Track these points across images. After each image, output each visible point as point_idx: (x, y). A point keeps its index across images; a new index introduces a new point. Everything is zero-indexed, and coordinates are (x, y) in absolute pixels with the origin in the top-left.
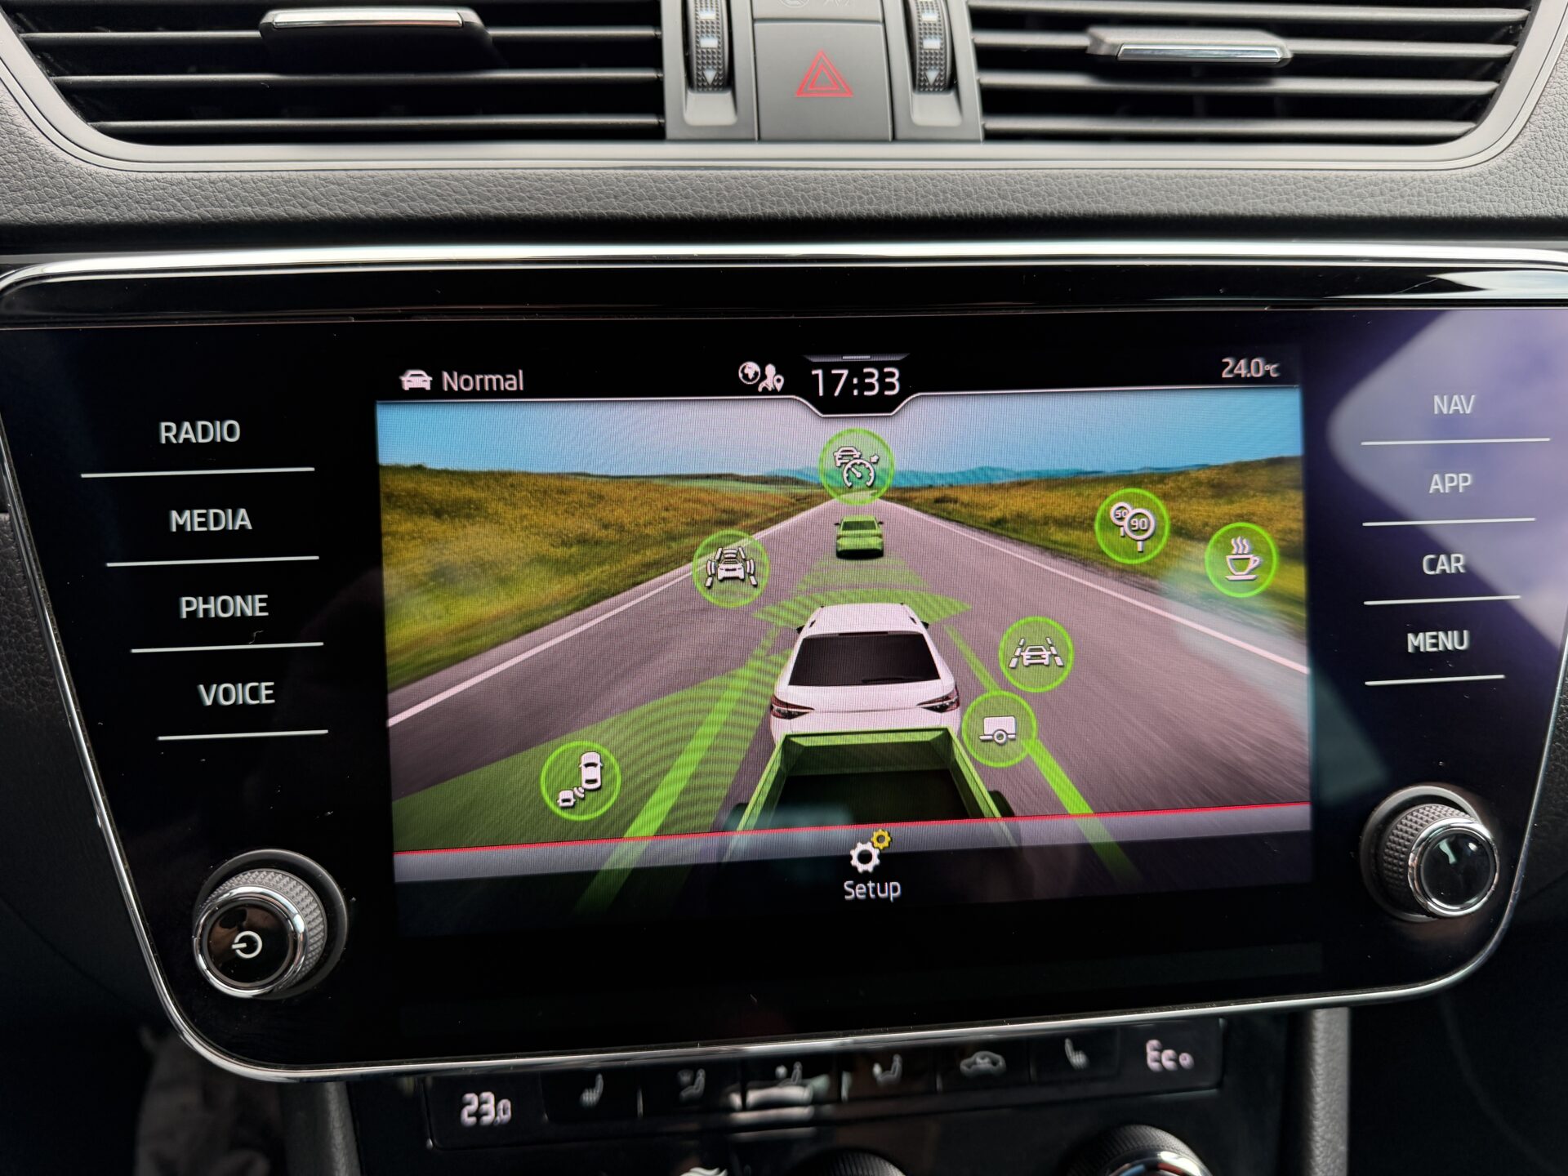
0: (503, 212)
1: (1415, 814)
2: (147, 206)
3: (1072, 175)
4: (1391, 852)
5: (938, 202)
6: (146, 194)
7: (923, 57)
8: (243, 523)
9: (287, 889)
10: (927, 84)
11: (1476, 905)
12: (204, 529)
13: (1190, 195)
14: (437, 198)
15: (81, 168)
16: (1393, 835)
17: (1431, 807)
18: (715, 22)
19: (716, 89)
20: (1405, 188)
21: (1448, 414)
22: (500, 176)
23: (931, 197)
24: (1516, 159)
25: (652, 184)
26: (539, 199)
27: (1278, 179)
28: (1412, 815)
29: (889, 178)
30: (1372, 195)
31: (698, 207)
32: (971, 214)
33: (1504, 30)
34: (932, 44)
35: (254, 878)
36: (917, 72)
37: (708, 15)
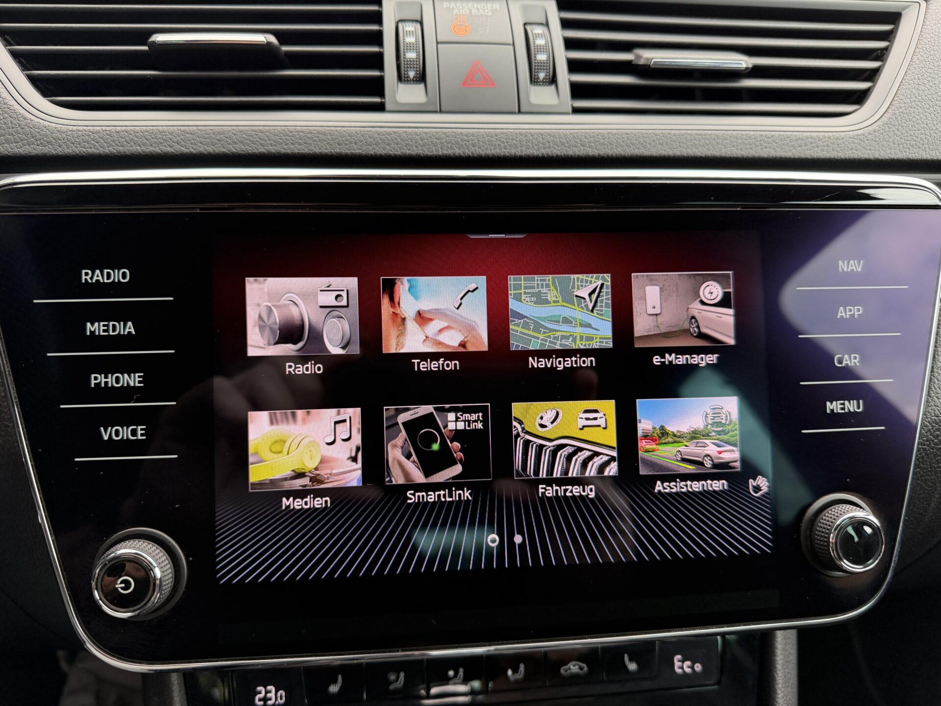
0: (289, 151)
1: (833, 510)
2: (78, 145)
3: (624, 133)
4: (819, 533)
5: (545, 148)
6: (78, 138)
7: (536, 65)
8: (130, 330)
9: (150, 551)
10: (539, 80)
11: (872, 565)
12: (107, 334)
13: (694, 145)
14: (250, 143)
15: (40, 123)
16: (820, 523)
17: (843, 506)
18: (415, 43)
19: (415, 82)
20: (820, 142)
21: (847, 272)
22: (287, 130)
23: (541, 145)
24: (884, 126)
25: (377, 136)
26: (310, 144)
27: (745, 136)
28: (831, 511)
29: (516, 134)
30: (800, 146)
31: (404, 149)
32: (565, 155)
33: (875, 54)
34: (542, 57)
35: (130, 545)
36: (533, 74)
37: (410, 39)
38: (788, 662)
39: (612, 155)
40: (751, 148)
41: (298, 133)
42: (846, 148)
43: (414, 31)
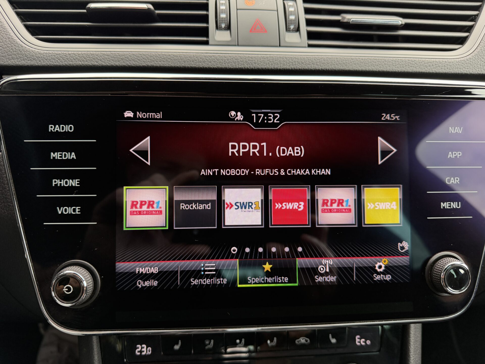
0: (158, 65)
2: (49, 61)
3: (335, 58)
4: (436, 273)
5: (293, 65)
6: (49, 57)
7: (289, 21)
8: (73, 157)
9: (81, 272)
10: (290, 30)
11: (464, 290)
12: (61, 158)
13: (372, 65)
14: (137, 60)
15: (30, 49)
16: (436, 267)
17: (449, 258)
18: (225, 9)
19: (225, 30)
20: (440, 64)
21: (454, 133)
22: (157, 54)
23: (291, 63)
24: (475, 56)
25: (204, 58)
26: (169, 62)
27: (400, 61)
28: (442, 261)
29: (278, 57)
30: (430, 66)
31: (218, 65)
32: (303, 69)
33: (471, 18)
34: (292, 17)
35: (71, 269)
36: (287, 26)
37: (223, 7)
38: (417, 341)
39: (329, 69)
40: (403, 67)
41: (163, 56)
42: (455, 68)
43: (225, 3)
